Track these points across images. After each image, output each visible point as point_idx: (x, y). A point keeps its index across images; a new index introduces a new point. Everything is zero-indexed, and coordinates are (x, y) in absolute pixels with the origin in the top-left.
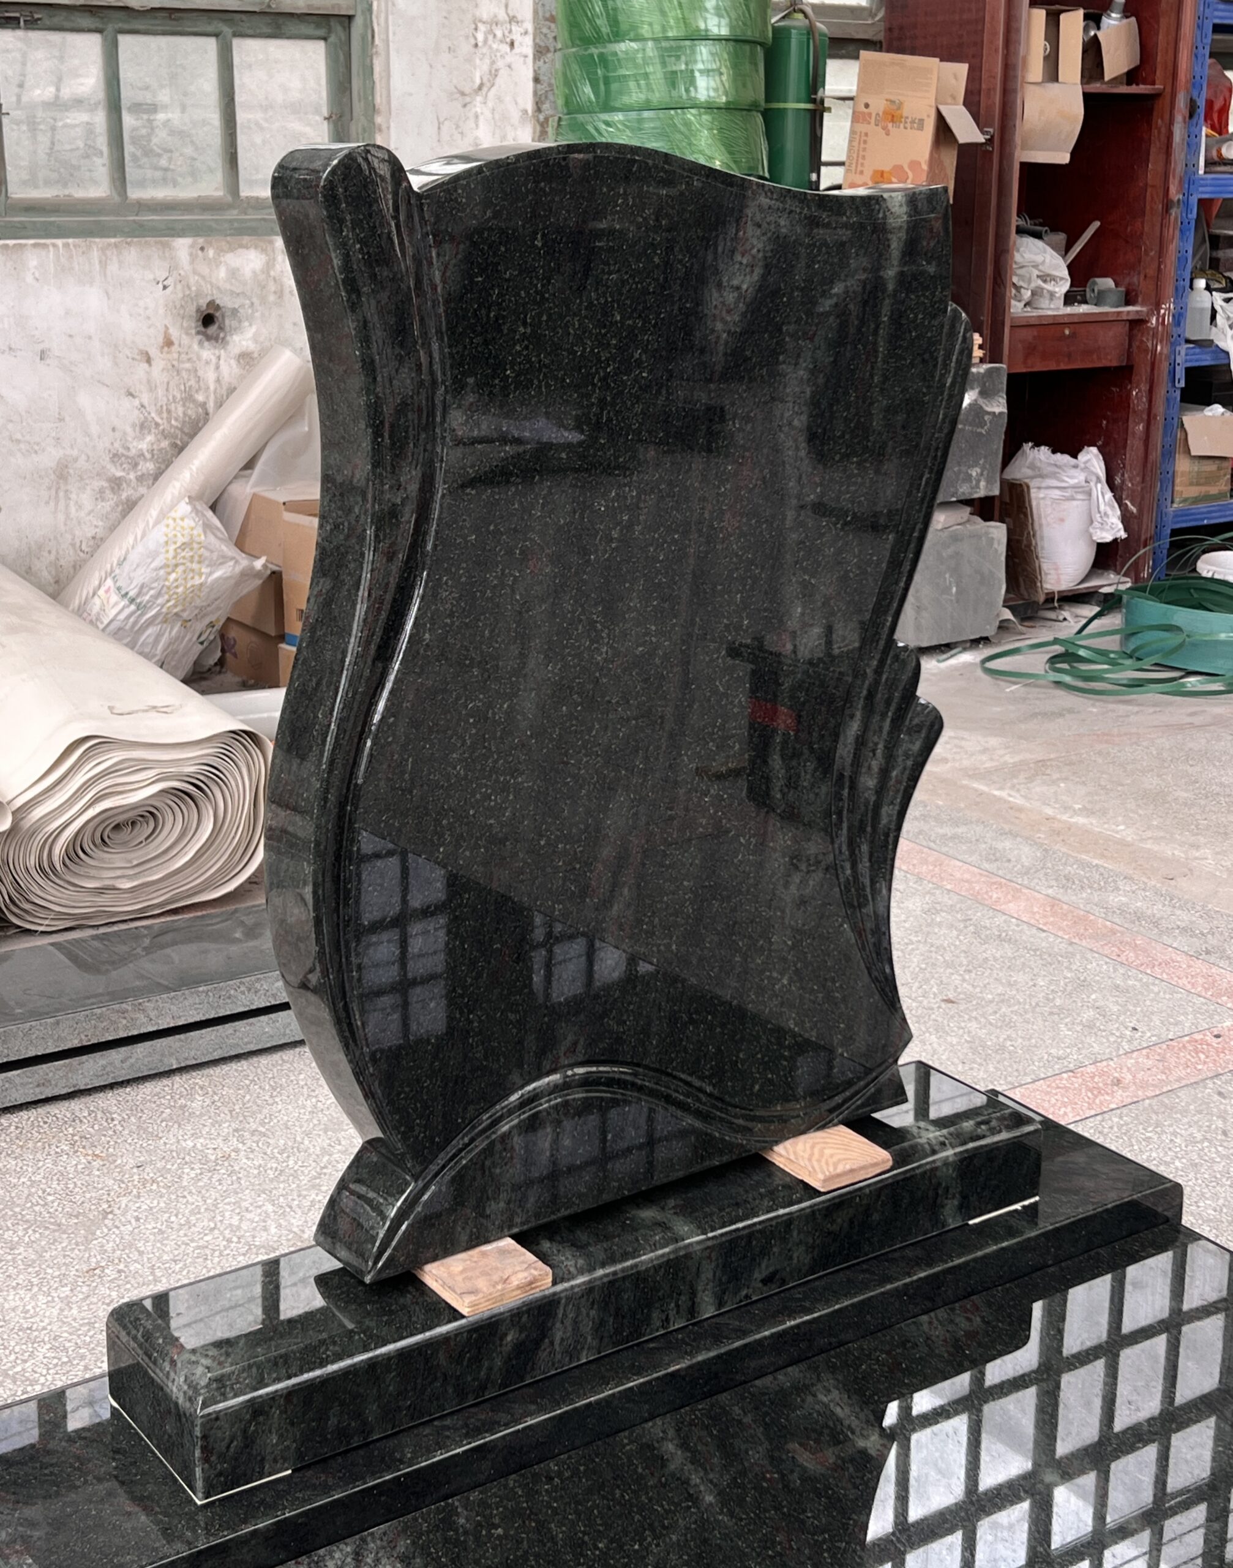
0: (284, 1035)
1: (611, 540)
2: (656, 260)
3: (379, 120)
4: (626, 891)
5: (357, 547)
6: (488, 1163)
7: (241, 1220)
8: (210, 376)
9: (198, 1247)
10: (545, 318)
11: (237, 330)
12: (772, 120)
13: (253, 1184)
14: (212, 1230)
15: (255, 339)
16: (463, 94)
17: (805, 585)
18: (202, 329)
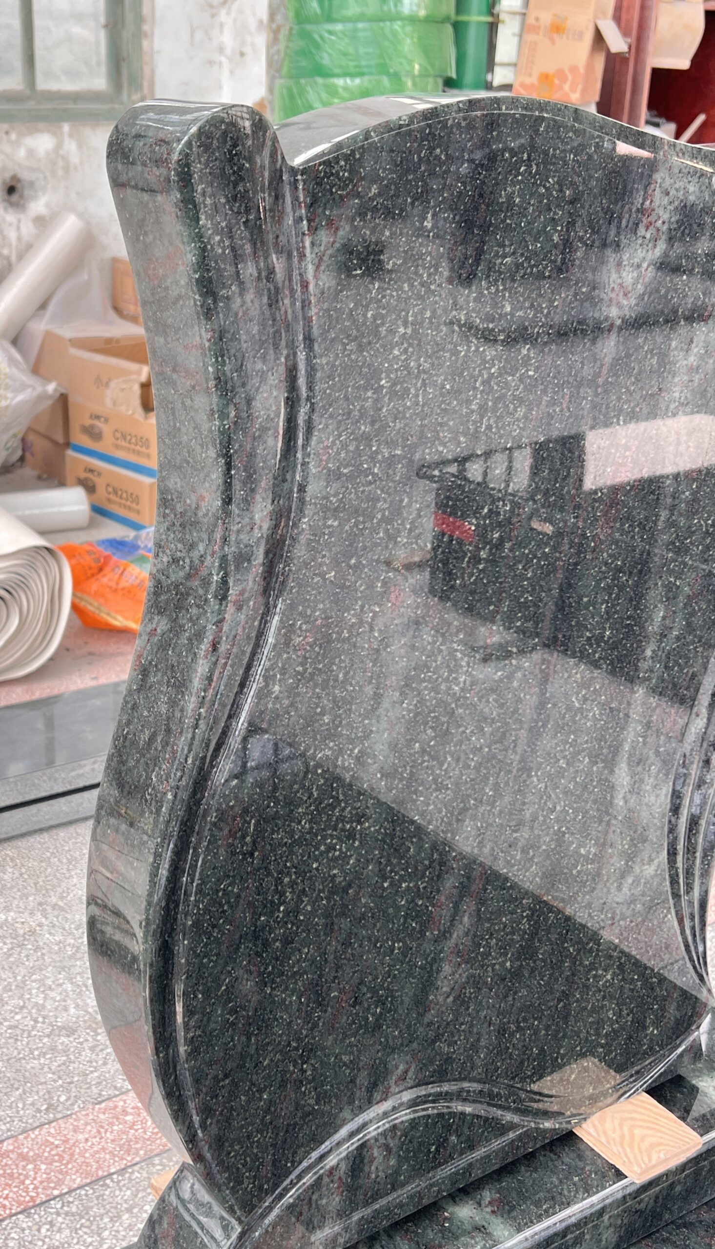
0: (78, 812)
1: (479, 561)
2: (556, 238)
3: (146, 27)
4: (466, 919)
5: (201, 592)
6: (314, 1197)
7: (45, 998)
8: (12, 235)
9: (10, 1027)
10: (428, 314)
11: (34, 198)
12: (459, 28)
13: (54, 961)
14: (22, 1008)
15: (47, 205)
16: (211, 6)
17: (669, 587)
18: (6, 197)
